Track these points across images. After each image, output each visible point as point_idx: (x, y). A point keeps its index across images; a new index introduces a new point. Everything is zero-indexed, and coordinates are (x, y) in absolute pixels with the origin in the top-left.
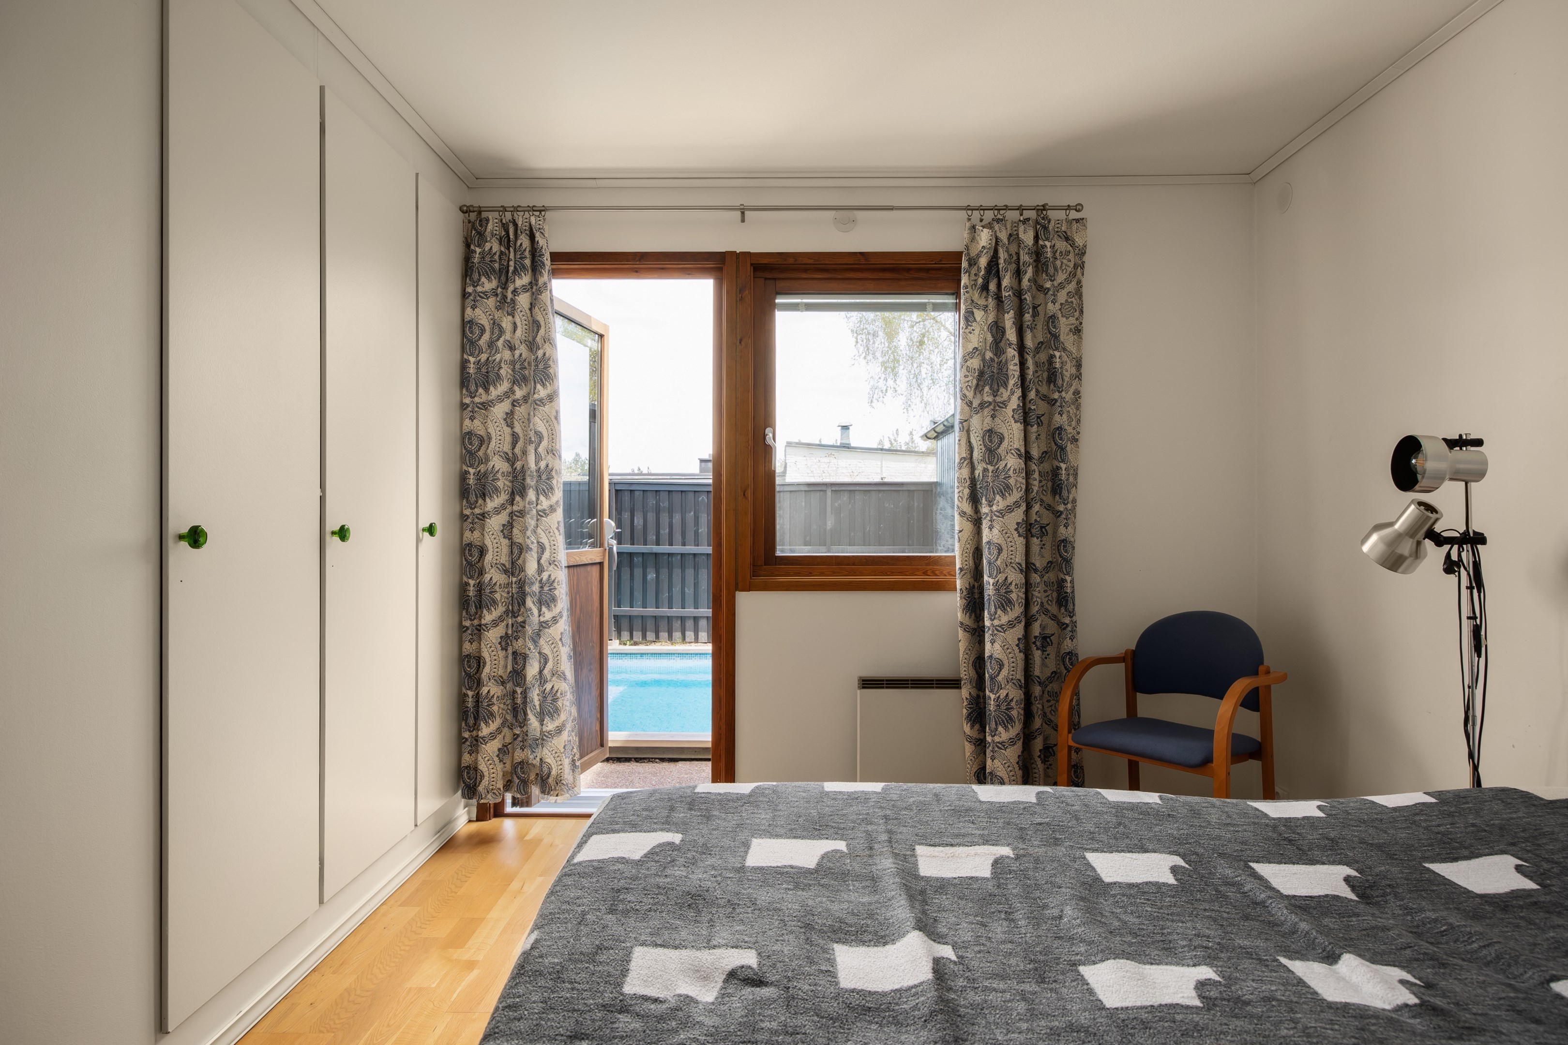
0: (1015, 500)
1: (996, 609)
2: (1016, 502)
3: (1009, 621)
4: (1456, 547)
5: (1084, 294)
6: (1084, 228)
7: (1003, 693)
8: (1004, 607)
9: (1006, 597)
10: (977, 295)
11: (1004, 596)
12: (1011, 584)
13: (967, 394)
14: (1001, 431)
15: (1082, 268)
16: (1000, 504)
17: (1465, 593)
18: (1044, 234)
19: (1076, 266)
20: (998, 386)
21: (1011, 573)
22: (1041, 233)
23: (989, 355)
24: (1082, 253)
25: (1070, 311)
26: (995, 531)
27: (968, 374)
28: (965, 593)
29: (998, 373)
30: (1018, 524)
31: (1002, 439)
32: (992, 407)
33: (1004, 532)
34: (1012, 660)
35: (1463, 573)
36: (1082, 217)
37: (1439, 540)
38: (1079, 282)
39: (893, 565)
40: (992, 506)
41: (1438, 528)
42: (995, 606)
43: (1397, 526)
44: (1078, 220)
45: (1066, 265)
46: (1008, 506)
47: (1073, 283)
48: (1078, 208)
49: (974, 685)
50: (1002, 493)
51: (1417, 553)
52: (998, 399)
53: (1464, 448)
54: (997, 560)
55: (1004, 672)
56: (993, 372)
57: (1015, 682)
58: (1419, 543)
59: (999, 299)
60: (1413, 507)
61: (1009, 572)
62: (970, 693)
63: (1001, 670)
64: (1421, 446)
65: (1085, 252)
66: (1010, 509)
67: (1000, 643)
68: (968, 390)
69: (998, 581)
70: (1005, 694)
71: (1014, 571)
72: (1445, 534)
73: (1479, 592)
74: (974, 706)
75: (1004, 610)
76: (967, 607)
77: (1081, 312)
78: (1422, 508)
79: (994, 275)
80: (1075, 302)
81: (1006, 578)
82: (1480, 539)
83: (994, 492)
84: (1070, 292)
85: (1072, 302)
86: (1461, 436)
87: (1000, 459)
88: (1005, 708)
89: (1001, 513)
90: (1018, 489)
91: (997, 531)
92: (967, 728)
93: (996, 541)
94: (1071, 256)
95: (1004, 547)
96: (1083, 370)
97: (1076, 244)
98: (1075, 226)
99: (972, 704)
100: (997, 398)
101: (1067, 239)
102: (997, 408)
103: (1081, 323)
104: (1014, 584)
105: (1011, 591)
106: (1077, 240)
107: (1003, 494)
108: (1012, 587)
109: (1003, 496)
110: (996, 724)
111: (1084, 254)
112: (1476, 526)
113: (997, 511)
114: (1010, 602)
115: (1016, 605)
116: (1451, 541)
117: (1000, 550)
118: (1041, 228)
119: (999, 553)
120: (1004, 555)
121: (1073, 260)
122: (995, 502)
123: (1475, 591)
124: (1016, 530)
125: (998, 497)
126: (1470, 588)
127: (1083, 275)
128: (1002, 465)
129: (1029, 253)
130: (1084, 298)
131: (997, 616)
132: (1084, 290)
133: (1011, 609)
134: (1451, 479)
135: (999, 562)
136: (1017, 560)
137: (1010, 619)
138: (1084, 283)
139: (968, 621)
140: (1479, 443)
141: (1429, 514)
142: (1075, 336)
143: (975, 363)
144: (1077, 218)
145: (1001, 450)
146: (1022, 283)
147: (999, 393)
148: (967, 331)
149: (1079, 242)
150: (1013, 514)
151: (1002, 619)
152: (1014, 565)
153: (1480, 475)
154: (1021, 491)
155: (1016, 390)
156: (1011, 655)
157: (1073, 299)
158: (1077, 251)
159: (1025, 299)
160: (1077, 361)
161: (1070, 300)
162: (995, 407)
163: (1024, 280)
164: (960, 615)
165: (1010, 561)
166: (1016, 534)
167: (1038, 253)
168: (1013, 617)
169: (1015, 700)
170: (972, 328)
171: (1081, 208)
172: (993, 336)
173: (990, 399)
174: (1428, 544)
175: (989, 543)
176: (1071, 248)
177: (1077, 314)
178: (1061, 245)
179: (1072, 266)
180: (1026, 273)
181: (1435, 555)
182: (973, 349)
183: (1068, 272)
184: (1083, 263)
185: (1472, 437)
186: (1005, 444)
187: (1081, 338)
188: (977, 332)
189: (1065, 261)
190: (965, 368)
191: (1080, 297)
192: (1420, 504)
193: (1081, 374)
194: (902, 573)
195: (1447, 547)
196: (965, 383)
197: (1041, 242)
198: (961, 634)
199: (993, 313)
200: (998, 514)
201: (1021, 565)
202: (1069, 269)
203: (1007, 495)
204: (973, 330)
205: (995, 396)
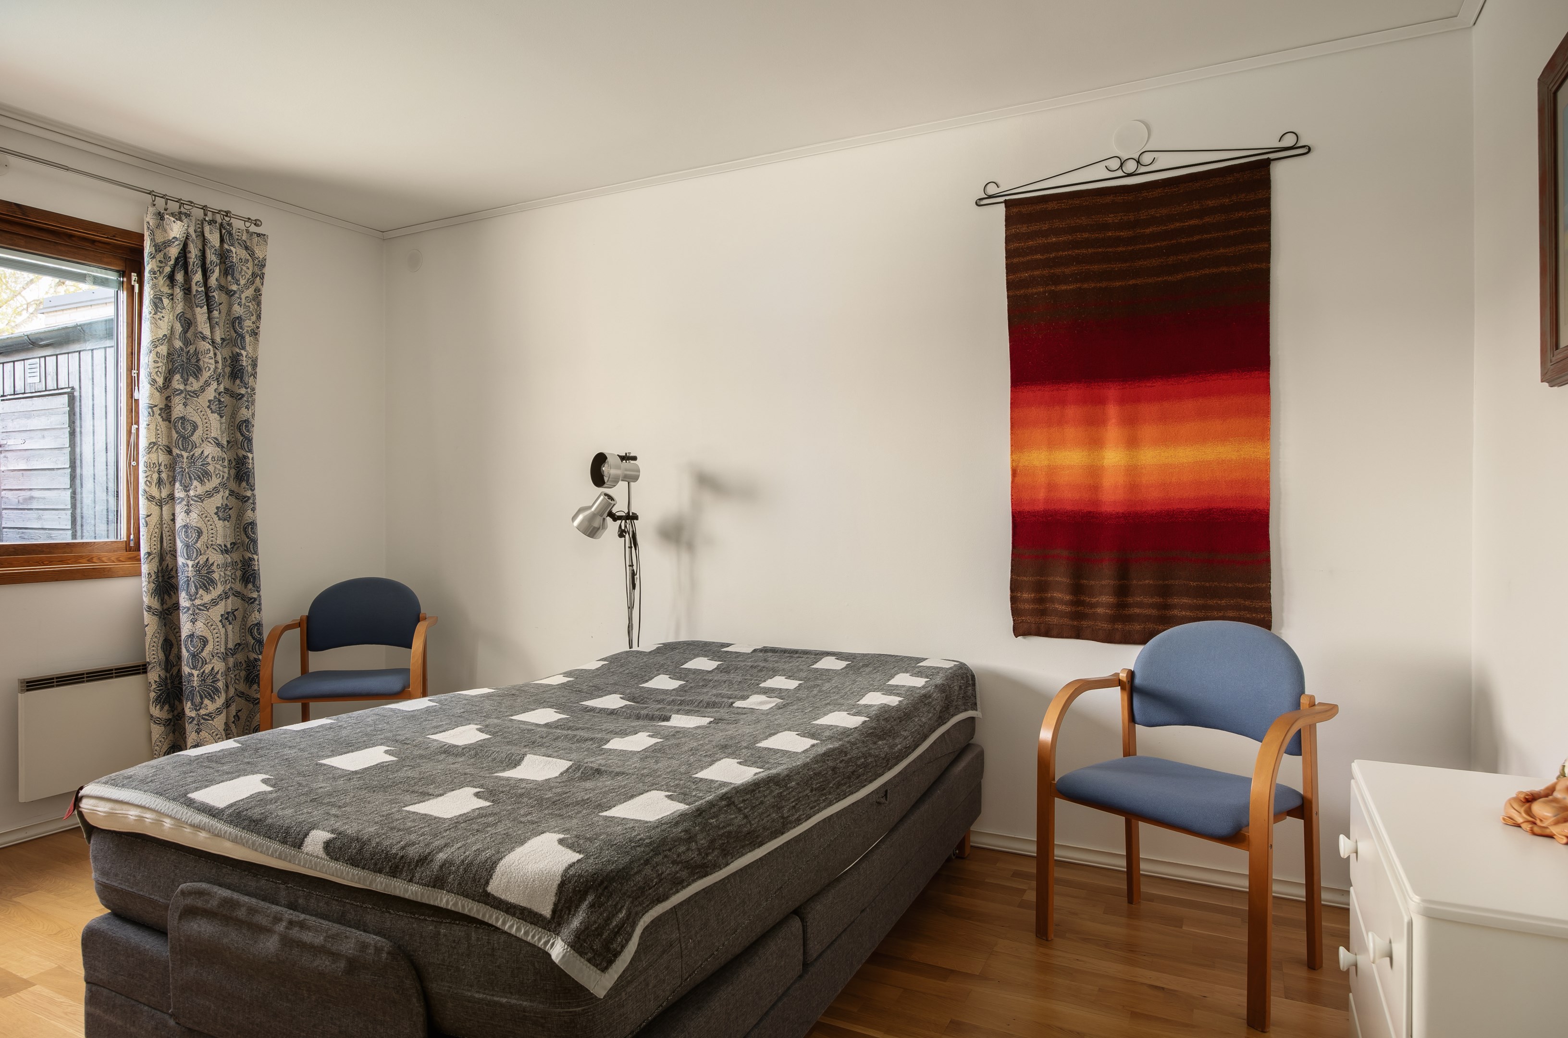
0: (214, 486)
1: (197, 589)
2: (215, 487)
3: (213, 600)
4: (624, 521)
5: (262, 302)
6: (265, 243)
7: (207, 668)
8: (206, 587)
9: (208, 577)
10: (162, 282)
11: (206, 576)
12: (212, 564)
13: (158, 379)
14: (194, 420)
15: (262, 278)
16: (198, 489)
17: (628, 550)
18: (229, 240)
19: (254, 275)
20: (188, 375)
21: (213, 555)
22: (226, 238)
23: (178, 344)
24: (262, 265)
25: (247, 314)
26: (194, 515)
27: (157, 359)
28: (153, 577)
29: (187, 363)
30: (217, 508)
31: (195, 427)
32: (183, 395)
33: (204, 516)
34: (216, 635)
35: (627, 536)
36: (263, 233)
37: (615, 518)
38: (258, 290)
39: (50, 553)
40: (189, 491)
41: (614, 511)
42: (196, 586)
43: (593, 509)
44: (259, 234)
45: (245, 272)
46: (207, 491)
47: (250, 289)
48: (257, 223)
49: (163, 667)
50: (200, 478)
51: (603, 526)
52: (189, 388)
53: (628, 461)
54: (197, 541)
55: (209, 648)
56: (183, 362)
57: (220, 655)
58: (604, 519)
59: (187, 290)
60: (602, 497)
61: (210, 553)
62: (159, 675)
63: (205, 646)
64: (607, 458)
65: (265, 265)
66: (209, 494)
67: (203, 621)
68: (158, 376)
69: (198, 563)
70: (210, 668)
71: (215, 552)
72: (617, 514)
73: (636, 549)
74: (164, 687)
75: (207, 590)
76: (155, 590)
77: (259, 317)
78: (606, 497)
79: (181, 266)
80: (252, 307)
81: (207, 559)
82: (635, 517)
83: (190, 477)
84: (248, 297)
85: (249, 306)
86: (626, 454)
87: (194, 446)
88: (211, 681)
89: (200, 498)
90: (217, 475)
91: (196, 515)
92: (156, 711)
93: (195, 525)
94: (250, 265)
95: (204, 530)
96: (258, 370)
97: (256, 255)
98: (256, 239)
99: (162, 686)
100: (187, 387)
101: (247, 248)
102: (188, 397)
103: (258, 328)
104: (215, 564)
105: (213, 572)
106: (257, 252)
107: (201, 480)
108: (214, 568)
109: (202, 482)
110: (202, 698)
111: (264, 266)
112: (633, 510)
113: (195, 496)
114: (212, 582)
115: (219, 584)
116: (620, 518)
117: (200, 533)
118: (226, 233)
119: (199, 537)
120: (204, 538)
121: (251, 269)
122: (193, 487)
123: (633, 549)
124: (216, 513)
125: (195, 483)
126: (631, 547)
127: (262, 284)
128: (197, 452)
129: (215, 254)
130: (262, 306)
131: (198, 596)
132: (264, 299)
133: (214, 588)
134: (622, 480)
135: (199, 545)
136: (218, 542)
137: (213, 598)
138: (264, 291)
139: (156, 604)
140: (635, 458)
141: (610, 501)
142: (251, 338)
143: (163, 349)
144: (258, 232)
145: (195, 438)
146: (209, 281)
147: (189, 382)
148: (157, 317)
149: (259, 254)
150: (213, 498)
151: (204, 598)
152: (215, 547)
153: (635, 478)
154: (220, 477)
155: (212, 382)
156: (215, 631)
157: (250, 304)
158: (256, 262)
159: (214, 296)
160: (253, 361)
161: (247, 304)
162: (186, 396)
163: (211, 278)
164: (146, 600)
165: (210, 543)
166: (216, 518)
167: (224, 256)
168: (216, 595)
169: (220, 672)
170: (162, 315)
171: (260, 223)
172: (182, 326)
173: (182, 387)
174: (609, 520)
175: (186, 526)
176: (249, 258)
177: (254, 318)
178: (243, 254)
179: (250, 274)
180: (213, 272)
181: (613, 527)
182: (163, 336)
183: (247, 279)
184: (263, 274)
185: (632, 455)
186: (199, 432)
187: (258, 341)
188: (166, 319)
189: (244, 268)
190: (154, 353)
191: (259, 304)
192: (606, 495)
193: (256, 373)
194: (62, 562)
195: (619, 522)
196: (154, 368)
197: (226, 246)
198: (147, 617)
199: (181, 304)
200: (196, 499)
201: (222, 547)
202: (248, 276)
203: (206, 480)
204: (163, 317)
205: (186, 385)
